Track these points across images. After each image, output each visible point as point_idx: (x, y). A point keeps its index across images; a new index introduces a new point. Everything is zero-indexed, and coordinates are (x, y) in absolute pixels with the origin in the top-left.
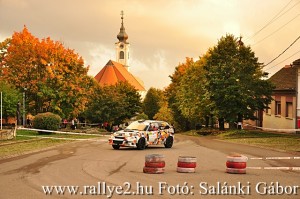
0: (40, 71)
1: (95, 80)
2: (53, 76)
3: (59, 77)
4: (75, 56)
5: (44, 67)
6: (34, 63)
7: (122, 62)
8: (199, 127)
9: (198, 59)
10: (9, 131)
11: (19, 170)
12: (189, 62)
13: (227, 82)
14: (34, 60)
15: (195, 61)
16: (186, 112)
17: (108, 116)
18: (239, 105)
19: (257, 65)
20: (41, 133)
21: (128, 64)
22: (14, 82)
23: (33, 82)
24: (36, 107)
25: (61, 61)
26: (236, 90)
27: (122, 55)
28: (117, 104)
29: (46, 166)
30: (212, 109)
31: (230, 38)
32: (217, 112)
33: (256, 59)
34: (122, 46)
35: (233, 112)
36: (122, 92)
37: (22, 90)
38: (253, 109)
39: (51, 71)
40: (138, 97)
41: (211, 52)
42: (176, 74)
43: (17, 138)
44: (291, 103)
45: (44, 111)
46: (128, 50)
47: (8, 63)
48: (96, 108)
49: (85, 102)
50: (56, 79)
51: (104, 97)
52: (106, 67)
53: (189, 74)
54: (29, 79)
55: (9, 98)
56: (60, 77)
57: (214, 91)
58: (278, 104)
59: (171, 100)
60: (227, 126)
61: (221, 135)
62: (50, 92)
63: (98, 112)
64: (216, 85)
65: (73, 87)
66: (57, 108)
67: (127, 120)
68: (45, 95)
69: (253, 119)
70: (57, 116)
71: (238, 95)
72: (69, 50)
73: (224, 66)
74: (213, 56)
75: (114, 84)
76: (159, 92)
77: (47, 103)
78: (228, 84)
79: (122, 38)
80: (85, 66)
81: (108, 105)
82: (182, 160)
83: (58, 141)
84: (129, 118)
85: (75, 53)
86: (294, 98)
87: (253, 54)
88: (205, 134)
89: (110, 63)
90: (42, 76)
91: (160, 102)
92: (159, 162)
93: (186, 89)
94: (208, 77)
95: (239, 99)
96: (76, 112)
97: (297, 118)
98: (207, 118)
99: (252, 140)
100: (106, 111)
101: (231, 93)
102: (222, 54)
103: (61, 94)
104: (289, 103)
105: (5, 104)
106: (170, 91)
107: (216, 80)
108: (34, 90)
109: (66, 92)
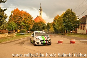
0: (21, 19)
2: (24, 20)
3: (25, 20)
4: (29, 14)
5: (21, 17)
6: (19, 17)
8: (61, 32)
9: (61, 15)
10: (14, 34)
11: (19, 43)
12: (58, 16)
16: (57, 29)
18: (72, 27)
20: (22, 34)
21: (42, 17)
22: (15, 21)
23: (19, 21)
24: (20, 28)
25: (26, 16)
26: (71, 23)
27: (41, 14)
28: (40, 27)
29: (25, 42)
30: (64, 28)
31: (69, 10)
32: (66, 29)
34: (41, 12)
36: (41, 24)
37: (17, 24)
38: (75, 28)
39: (23, 18)
40: (45, 25)
41: (64, 13)
42: (55, 19)
44: (85, 26)
45: (22, 29)
47: (13, 17)
49: (32, 26)
50: (25, 21)
53: (58, 19)
54: (18, 21)
55: (14, 25)
57: (65, 23)
58: (81, 26)
59: (54, 26)
60: (68, 32)
61: (67, 34)
62: (23, 24)
63: (35, 29)
65: (29, 23)
66: (25, 28)
68: (22, 24)
69: (75, 30)
70: (26, 30)
73: (68, 17)
75: (39, 22)
76: (50, 24)
77: (23, 27)
78: (69, 22)
79: (40, 10)
80: (32, 17)
81: (38, 27)
82: (59, 41)
83: (26, 36)
84: (43, 30)
86: (86, 25)
87: (75, 14)
88: (62, 34)
89: (38, 16)
91: (51, 26)
93: (58, 23)
94: (63, 20)
96: (30, 29)
97: (86, 30)
98: (63, 30)
99: (75, 36)
100: (37, 28)
101: (69, 24)
102: (67, 14)
103: (26, 24)
104: (84, 26)
105: (13, 27)
106: (53, 23)
107: (65, 21)
108: (19, 23)
109: (27, 24)
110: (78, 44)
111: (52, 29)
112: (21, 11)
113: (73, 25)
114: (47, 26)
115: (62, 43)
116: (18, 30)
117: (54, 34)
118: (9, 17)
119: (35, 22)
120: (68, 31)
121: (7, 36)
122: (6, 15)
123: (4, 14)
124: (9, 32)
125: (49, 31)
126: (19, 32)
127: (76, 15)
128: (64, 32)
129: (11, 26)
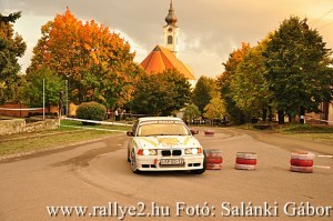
0: (83, 57)
1: (141, 67)
4: (121, 40)
5: (87, 52)
6: (76, 48)
7: (170, 47)
8: (254, 121)
10: (53, 120)
11: (67, 162)
12: (245, 49)
13: (289, 70)
14: (78, 44)
15: (251, 47)
16: (241, 103)
17: (155, 106)
18: (303, 96)
19: (325, 51)
20: (85, 124)
21: (177, 50)
23: (77, 69)
24: (79, 96)
25: (106, 46)
26: (299, 79)
27: (170, 40)
28: (165, 94)
29: (95, 159)
30: (271, 101)
31: (294, 21)
32: (276, 104)
33: (324, 44)
34: (170, 30)
35: (295, 104)
36: (170, 81)
37: (65, 78)
38: (318, 100)
39: (95, 57)
40: (188, 86)
41: (271, 37)
42: (230, 61)
43: (61, 128)
45: (88, 101)
46: (177, 34)
47: (51, 48)
48: (143, 98)
49: (131, 91)
51: (152, 86)
52: (152, 53)
53: (246, 60)
54: (71, 66)
55: (51, 85)
56: (104, 64)
57: (273, 80)
59: (225, 90)
60: (286, 119)
61: (281, 129)
62: (94, 80)
63: (145, 102)
64: (276, 73)
65: (119, 74)
66: (101, 97)
67: (175, 112)
68: (89, 82)
69: (317, 111)
70: (102, 106)
71: (301, 86)
72: (115, 35)
73: (287, 52)
74: (273, 41)
75: (161, 72)
76: (211, 82)
77: (91, 92)
78: (290, 73)
79: (170, 21)
80: (131, 51)
81: (156, 94)
82: (241, 156)
83: (103, 132)
84: (178, 109)
85: (121, 37)
87: (320, 40)
88: (262, 128)
89: (157, 49)
90: (86, 62)
91: (212, 93)
92: (216, 158)
93: (242, 78)
94: (268, 65)
95: (302, 90)
96: (121, 102)
98: (265, 111)
99: (316, 135)
100: (153, 101)
101: (294, 84)
103: (106, 82)
105: (48, 92)
106: (224, 80)
107: (276, 68)
108: (78, 77)
109: (111, 80)
110: (324, 173)
111: (216, 105)
112: (84, 23)
113: (310, 86)
114: (195, 92)
115: (252, 166)
116: (72, 105)
117: (224, 124)
118: (35, 50)
119: (145, 74)
120: (289, 116)
121: (18, 129)
122: (19, 39)
123: (13, 37)
124: (30, 114)
126: (73, 113)
127: (326, 47)
128: (270, 120)
129: (40, 87)
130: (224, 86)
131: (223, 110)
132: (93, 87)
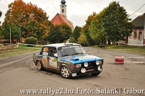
0: (27, 18)
1: (51, 22)
2: (33, 20)
4: (43, 11)
5: (28, 16)
6: (24, 14)
7: (63, 14)
8: (98, 44)
10: (15, 45)
12: (94, 14)
13: (112, 23)
16: (93, 37)
17: (57, 38)
18: (118, 34)
19: (127, 15)
20: (28, 46)
22: (16, 23)
23: (24, 23)
24: (26, 34)
26: (117, 27)
28: (61, 33)
30: (105, 36)
31: (115, 3)
32: (108, 37)
34: (63, 7)
35: (115, 37)
36: (64, 28)
37: (19, 27)
38: (124, 35)
40: (71, 30)
41: (105, 9)
42: (88, 19)
43: (19, 48)
45: (29, 36)
46: (66, 8)
47: (13, 14)
48: (52, 35)
49: (47, 32)
50: (34, 22)
52: (55, 16)
53: (95, 19)
54: (22, 22)
55: (13, 30)
57: (106, 27)
58: (135, 33)
59: (86, 32)
60: (111, 43)
61: (110, 47)
62: (32, 27)
63: (53, 37)
64: (107, 25)
65: (42, 25)
66: (35, 35)
67: (65, 41)
68: (29, 29)
69: (124, 40)
70: (36, 39)
71: (117, 29)
72: (40, 8)
73: (112, 16)
74: (106, 11)
75: (60, 24)
76: (80, 28)
77: (30, 33)
78: (113, 24)
79: (63, 3)
80: (47, 16)
81: (57, 34)
84: (67, 39)
85: (42, 9)
86: (143, 31)
87: (125, 11)
88: (101, 47)
89: (58, 14)
90: (28, 20)
91: (81, 33)
93: (94, 26)
94: (104, 21)
96: (43, 37)
97: (144, 39)
98: (103, 40)
99: (123, 49)
100: (56, 36)
101: (114, 28)
102: (111, 10)
103: (37, 28)
104: (140, 33)
105: (12, 33)
106: (86, 27)
107: (107, 22)
108: (24, 27)
109: (39, 28)
110: (128, 64)
111: (83, 37)
112: (27, 4)
113: (121, 30)
114: (74, 32)
116: (23, 38)
117: (86, 46)
118: (6, 15)
119: (53, 25)
120: (112, 41)
121: (1, 49)
124: (5, 42)
125: (78, 42)
126: (23, 42)
128: (105, 44)
130: (86, 30)
131: (86, 40)
132: (31, 31)
